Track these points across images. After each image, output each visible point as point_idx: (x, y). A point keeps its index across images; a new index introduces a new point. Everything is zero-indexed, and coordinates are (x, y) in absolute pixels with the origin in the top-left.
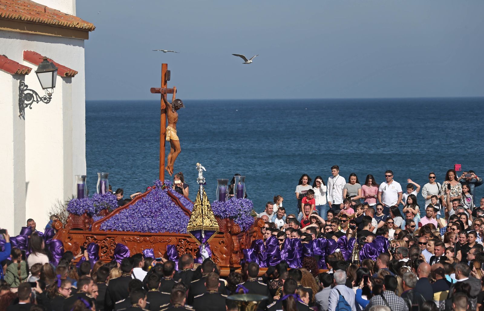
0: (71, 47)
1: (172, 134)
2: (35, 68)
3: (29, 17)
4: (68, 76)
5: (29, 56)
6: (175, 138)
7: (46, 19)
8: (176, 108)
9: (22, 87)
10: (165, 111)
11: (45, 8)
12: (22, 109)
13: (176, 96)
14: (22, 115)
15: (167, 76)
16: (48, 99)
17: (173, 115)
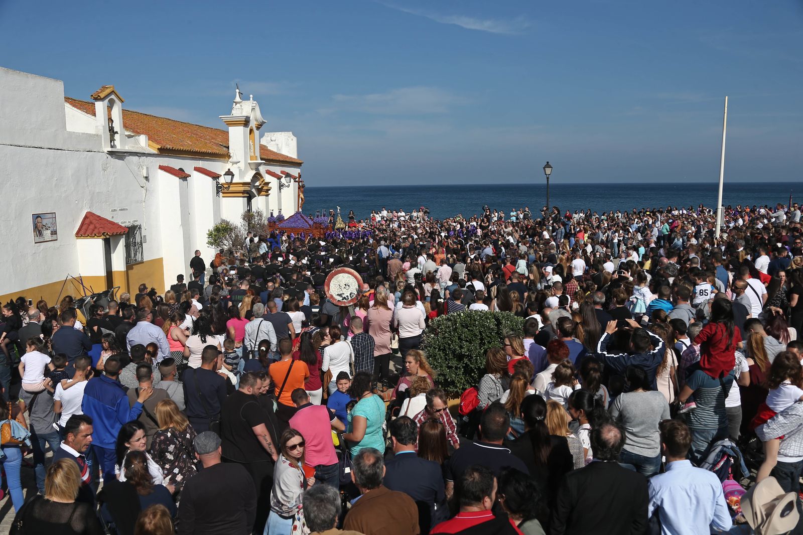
0: (295, 169)
2: (284, 176)
3: (282, 160)
4: (294, 178)
5: (282, 172)
7: (287, 160)
9: (280, 182)
11: (287, 156)
12: (280, 190)
14: (280, 192)
16: (288, 186)
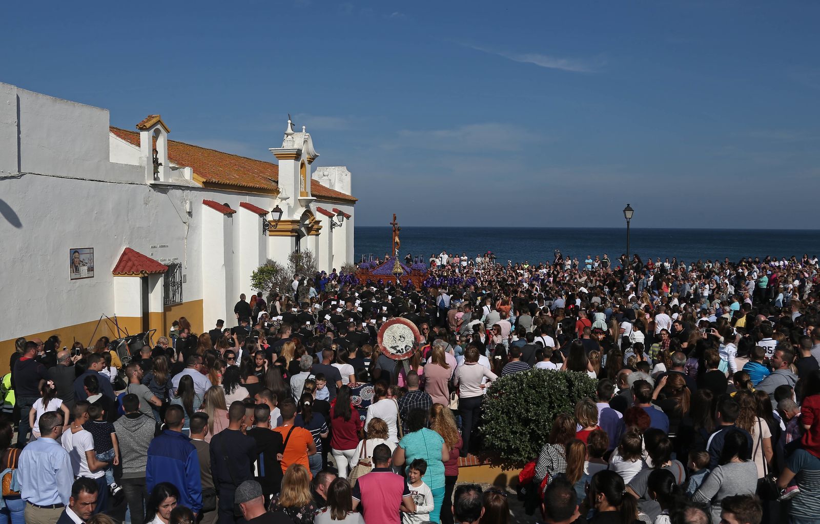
0: (349, 207)
1: (397, 239)
2: (336, 214)
3: (335, 196)
4: (348, 217)
5: (334, 210)
6: (398, 241)
7: (340, 197)
8: (399, 230)
9: (332, 221)
10: (395, 231)
11: (340, 193)
12: (331, 229)
13: (398, 225)
14: (332, 232)
15: (395, 218)
16: (341, 225)
17: (398, 232)
